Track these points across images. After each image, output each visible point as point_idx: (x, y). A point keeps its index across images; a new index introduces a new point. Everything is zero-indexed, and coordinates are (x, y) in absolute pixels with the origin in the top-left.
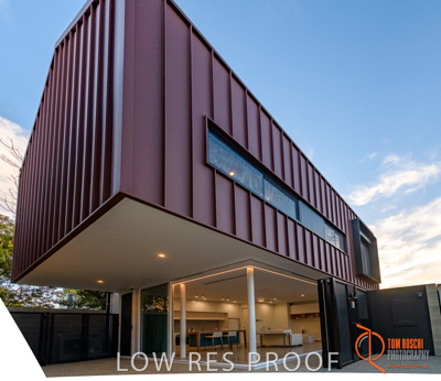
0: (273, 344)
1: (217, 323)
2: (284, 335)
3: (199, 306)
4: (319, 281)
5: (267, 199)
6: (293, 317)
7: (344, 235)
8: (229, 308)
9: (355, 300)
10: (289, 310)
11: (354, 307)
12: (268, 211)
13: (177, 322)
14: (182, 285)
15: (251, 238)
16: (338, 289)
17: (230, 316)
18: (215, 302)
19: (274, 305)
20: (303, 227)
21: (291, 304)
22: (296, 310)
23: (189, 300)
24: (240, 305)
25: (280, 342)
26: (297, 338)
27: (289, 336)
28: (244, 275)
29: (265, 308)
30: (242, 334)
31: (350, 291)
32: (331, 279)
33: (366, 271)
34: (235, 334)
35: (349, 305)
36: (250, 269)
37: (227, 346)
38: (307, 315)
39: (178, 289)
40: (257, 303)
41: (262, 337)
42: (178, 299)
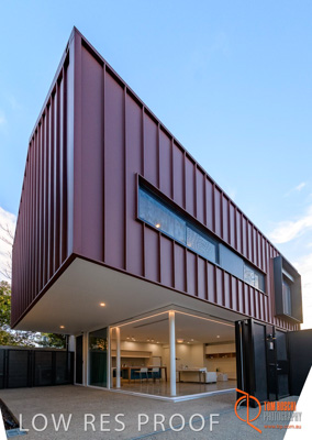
0: (190, 380)
1: (143, 360)
2: (200, 372)
3: (130, 346)
4: (237, 323)
5: (189, 245)
6: (208, 356)
7: (265, 275)
8: (153, 348)
9: (274, 342)
10: (205, 350)
11: (272, 347)
12: (190, 257)
13: (114, 359)
14: (118, 329)
15: (173, 284)
16: (256, 330)
17: (154, 354)
18: (142, 343)
19: (191, 346)
20: (222, 270)
21: (207, 345)
22: (211, 350)
23: (123, 341)
24: (162, 345)
25: (196, 379)
26: (211, 376)
27: (205, 374)
28: (166, 318)
29: (183, 348)
30: (163, 370)
31: (269, 332)
32: (249, 321)
33: (286, 311)
34: (157, 370)
35: (267, 346)
36: (172, 313)
37: (151, 380)
38: (221, 355)
39: (114, 331)
40: (177, 343)
41: (180, 373)
42: (115, 340)
